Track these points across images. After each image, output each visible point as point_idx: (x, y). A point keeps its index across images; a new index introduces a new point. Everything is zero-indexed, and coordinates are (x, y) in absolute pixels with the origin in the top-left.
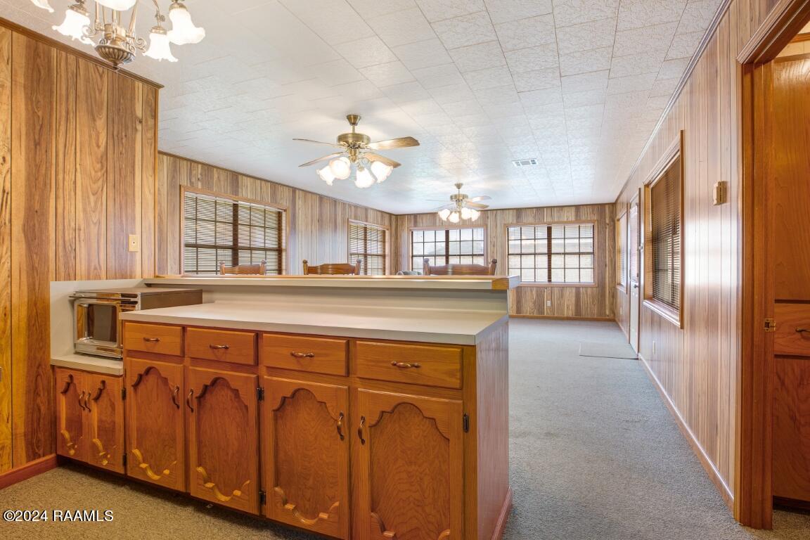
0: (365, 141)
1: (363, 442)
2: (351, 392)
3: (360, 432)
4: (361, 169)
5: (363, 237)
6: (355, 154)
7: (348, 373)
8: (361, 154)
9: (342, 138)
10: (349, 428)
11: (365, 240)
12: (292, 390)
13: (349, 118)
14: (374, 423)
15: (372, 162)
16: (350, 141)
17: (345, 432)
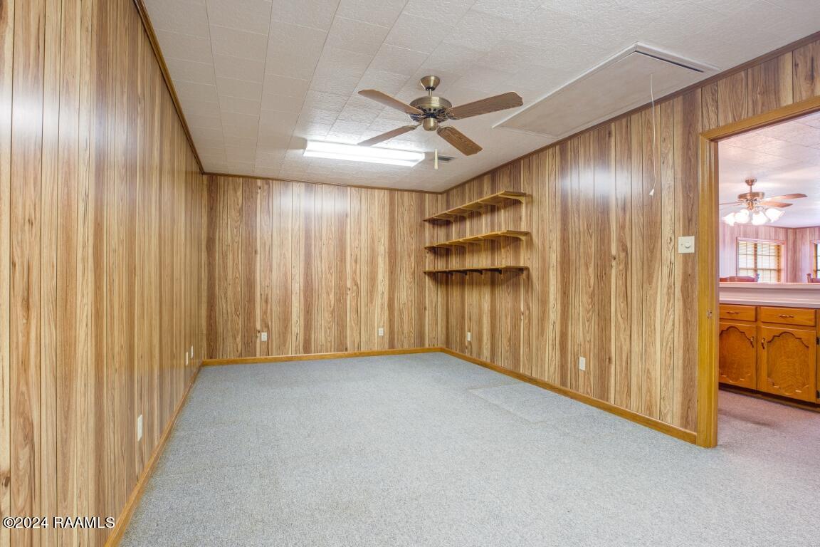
0: (761, 196)
1: (764, 348)
2: (758, 329)
3: (762, 344)
4: (757, 213)
5: (753, 252)
6: (752, 205)
7: (756, 320)
8: (756, 204)
9: (742, 196)
10: (757, 343)
11: (756, 255)
12: (727, 327)
13: (747, 182)
14: (770, 340)
15: (766, 209)
16: (749, 197)
17: (754, 344)
